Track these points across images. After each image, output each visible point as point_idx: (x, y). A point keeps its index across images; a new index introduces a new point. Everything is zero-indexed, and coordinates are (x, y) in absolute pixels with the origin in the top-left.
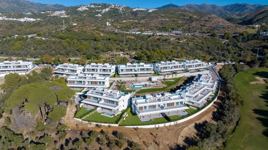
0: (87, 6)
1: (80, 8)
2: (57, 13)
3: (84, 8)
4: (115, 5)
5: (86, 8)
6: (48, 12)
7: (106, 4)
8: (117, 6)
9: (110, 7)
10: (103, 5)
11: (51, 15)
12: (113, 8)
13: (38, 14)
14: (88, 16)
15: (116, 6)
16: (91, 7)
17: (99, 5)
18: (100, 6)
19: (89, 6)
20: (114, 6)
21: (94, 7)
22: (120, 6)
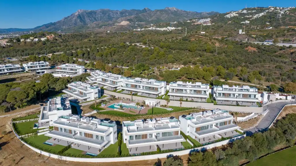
0: (237, 12)
1: (229, 15)
2: (202, 21)
3: (234, 14)
4: (276, 7)
5: (236, 14)
6: (194, 20)
7: (263, 8)
8: (279, 8)
9: (267, 11)
10: (259, 9)
11: (195, 24)
12: (271, 12)
13: (183, 23)
14: (233, 23)
15: (277, 9)
16: (242, 12)
17: (254, 9)
18: (254, 11)
19: (240, 11)
20: (273, 9)
21: (246, 12)
22: (283, 8)
